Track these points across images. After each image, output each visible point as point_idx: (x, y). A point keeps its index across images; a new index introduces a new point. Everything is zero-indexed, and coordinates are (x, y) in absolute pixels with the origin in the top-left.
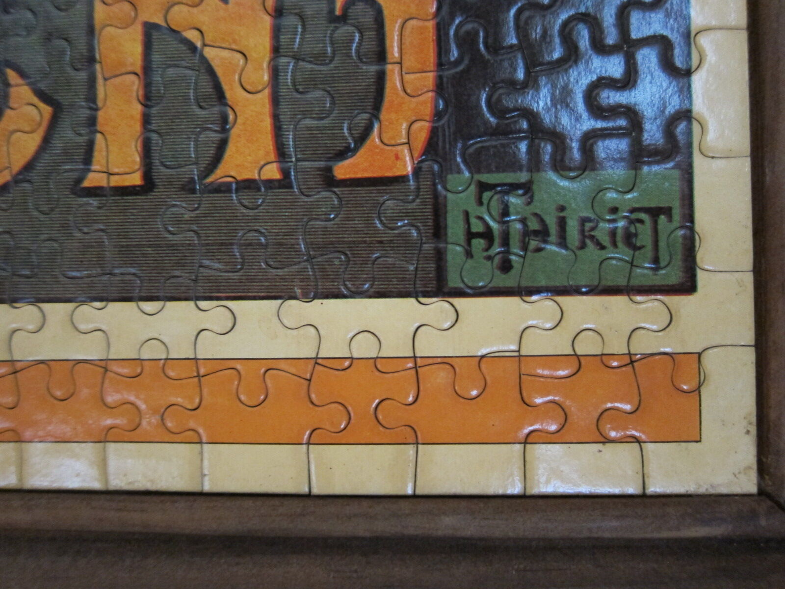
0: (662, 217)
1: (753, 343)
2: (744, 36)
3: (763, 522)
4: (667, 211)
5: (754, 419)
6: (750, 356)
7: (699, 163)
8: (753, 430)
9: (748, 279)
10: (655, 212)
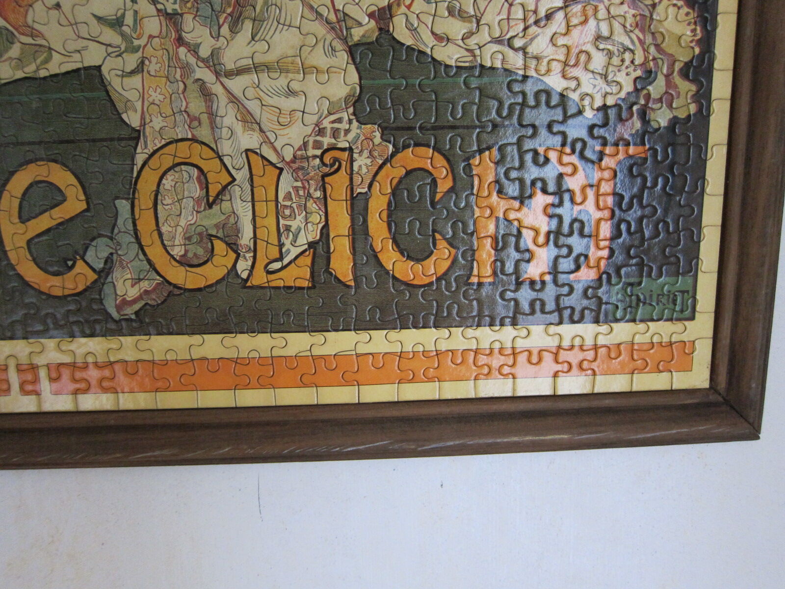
0: (686, 294)
1: (712, 336)
2: (720, 228)
3: (711, 397)
4: (688, 292)
5: (710, 363)
6: (710, 342)
7: (700, 274)
8: (710, 366)
9: (713, 315)
10: (683, 292)
